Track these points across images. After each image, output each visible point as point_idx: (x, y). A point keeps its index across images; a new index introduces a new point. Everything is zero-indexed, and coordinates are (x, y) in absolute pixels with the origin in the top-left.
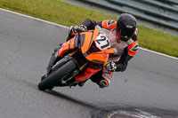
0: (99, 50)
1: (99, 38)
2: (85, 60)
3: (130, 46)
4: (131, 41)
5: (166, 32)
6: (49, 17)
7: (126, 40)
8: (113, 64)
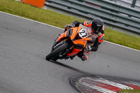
0: (81, 38)
1: (81, 31)
2: (73, 44)
3: (100, 37)
4: (100, 34)
5: (114, 29)
6: (43, 20)
7: (97, 33)
8: (90, 47)
